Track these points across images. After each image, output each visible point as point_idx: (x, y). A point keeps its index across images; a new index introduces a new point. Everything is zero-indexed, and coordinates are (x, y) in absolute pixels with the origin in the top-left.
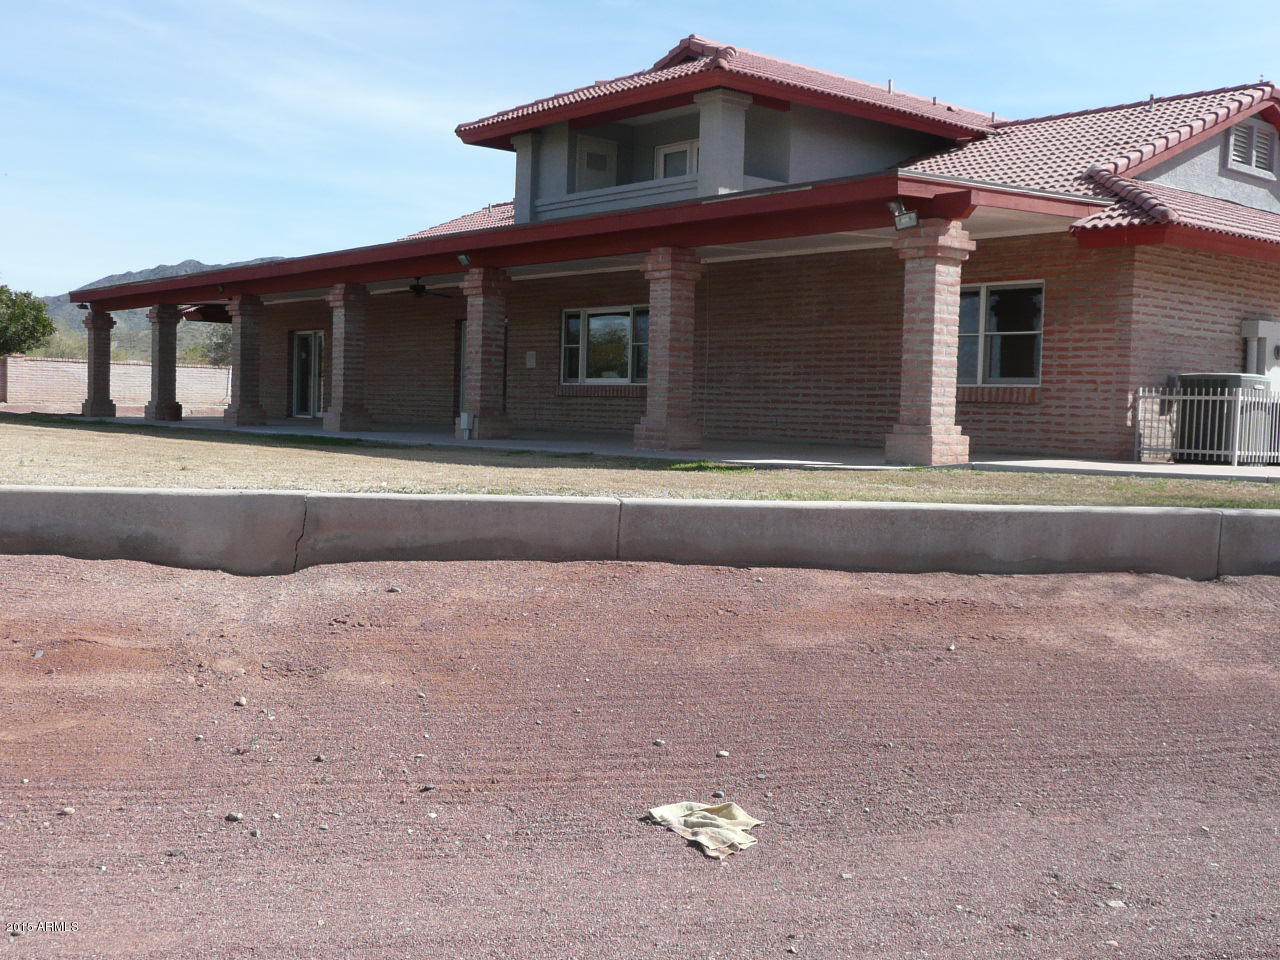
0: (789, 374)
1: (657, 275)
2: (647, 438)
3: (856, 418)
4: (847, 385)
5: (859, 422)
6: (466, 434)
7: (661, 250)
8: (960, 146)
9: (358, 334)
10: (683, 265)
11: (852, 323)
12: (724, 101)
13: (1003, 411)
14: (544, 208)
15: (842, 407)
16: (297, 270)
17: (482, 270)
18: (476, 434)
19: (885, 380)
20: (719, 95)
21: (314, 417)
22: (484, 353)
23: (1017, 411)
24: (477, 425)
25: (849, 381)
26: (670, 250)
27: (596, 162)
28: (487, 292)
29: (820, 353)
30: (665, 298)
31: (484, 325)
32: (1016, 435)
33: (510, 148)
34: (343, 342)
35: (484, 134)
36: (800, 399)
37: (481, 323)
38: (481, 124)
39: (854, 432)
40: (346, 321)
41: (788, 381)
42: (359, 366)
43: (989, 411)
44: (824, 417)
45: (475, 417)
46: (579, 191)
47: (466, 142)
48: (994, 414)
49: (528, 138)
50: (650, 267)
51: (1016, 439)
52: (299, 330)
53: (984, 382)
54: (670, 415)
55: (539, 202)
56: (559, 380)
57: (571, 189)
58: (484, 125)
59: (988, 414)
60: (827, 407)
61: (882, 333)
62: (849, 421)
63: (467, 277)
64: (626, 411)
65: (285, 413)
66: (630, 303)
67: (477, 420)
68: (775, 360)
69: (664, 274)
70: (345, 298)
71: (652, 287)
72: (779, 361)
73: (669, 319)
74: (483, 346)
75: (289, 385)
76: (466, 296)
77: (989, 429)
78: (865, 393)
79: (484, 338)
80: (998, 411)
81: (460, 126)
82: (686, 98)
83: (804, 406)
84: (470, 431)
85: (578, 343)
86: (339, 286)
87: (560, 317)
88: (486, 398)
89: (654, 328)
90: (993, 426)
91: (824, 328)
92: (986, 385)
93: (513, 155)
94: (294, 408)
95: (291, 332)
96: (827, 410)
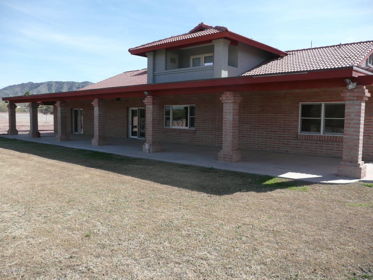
0: (248, 128)
1: (227, 101)
2: (224, 158)
3: (273, 143)
4: (270, 133)
5: (275, 144)
6: (148, 151)
7: (228, 92)
8: (282, 57)
9: (103, 114)
10: (237, 98)
11: (272, 113)
12: (223, 42)
13: (332, 143)
14: (157, 74)
15: (268, 139)
16: (82, 94)
17: (152, 96)
18: (151, 151)
19: (285, 132)
20: (222, 40)
21: (80, 134)
22: (153, 124)
23: (337, 144)
24: (151, 148)
25: (270, 131)
26: (232, 92)
27: (173, 61)
28: (153, 104)
29: (260, 122)
30: (230, 109)
31: (153, 115)
32: (337, 152)
33: (145, 56)
34: (98, 117)
35: (137, 52)
36: (252, 136)
37: (152, 114)
38: (136, 49)
39: (273, 148)
40: (99, 111)
41: (248, 130)
42: (104, 125)
43: (326, 143)
44: (262, 142)
45: (150, 145)
46: (169, 70)
47: (132, 54)
48: (329, 144)
49: (152, 53)
50: (224, 98)
51: (337, 153)
52: (74, 108)
53: (323, 134)
54: (232, 150)
55: (155, 73)
56: (163, 127)
57: (166, 69)
58: (137, 49)
59: (326, 144)
60: (262, 139)
61: (283, 117)
62: (271, 144)
63: (145, 99)
64: (188, 137)
65: (71, 132)
66: (188, 104)
67: (151, 146)
68: (242, 124)
69: (230, 101)
70: (99, 104)
71: (224, 105)
72: (244, 124)
73: (232, 117)
74: (153, 121)
75: (71, 124)
76: (146, 105)
77: (326, 149)
78: (277, 135)
79: (153, 119)
80: (330, 143)
81: (130, 49)
82: (210, 41)
83: (253, 138)
84: (149, 150)
85: (170, 116)
86: (96, 99)
87: (163, 108)
88: (154, 139)
89: (225, 119)
90: (327, 148)
91: (261, 114)
92: (324, 135)
93: (147, 58)
94: (73, 131)
95: (72, 109)
96: (262, 140)
